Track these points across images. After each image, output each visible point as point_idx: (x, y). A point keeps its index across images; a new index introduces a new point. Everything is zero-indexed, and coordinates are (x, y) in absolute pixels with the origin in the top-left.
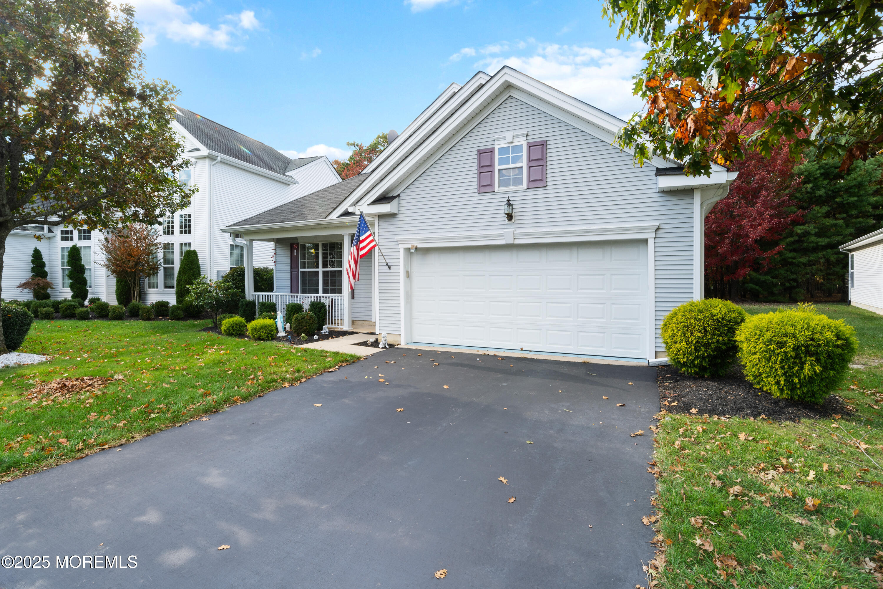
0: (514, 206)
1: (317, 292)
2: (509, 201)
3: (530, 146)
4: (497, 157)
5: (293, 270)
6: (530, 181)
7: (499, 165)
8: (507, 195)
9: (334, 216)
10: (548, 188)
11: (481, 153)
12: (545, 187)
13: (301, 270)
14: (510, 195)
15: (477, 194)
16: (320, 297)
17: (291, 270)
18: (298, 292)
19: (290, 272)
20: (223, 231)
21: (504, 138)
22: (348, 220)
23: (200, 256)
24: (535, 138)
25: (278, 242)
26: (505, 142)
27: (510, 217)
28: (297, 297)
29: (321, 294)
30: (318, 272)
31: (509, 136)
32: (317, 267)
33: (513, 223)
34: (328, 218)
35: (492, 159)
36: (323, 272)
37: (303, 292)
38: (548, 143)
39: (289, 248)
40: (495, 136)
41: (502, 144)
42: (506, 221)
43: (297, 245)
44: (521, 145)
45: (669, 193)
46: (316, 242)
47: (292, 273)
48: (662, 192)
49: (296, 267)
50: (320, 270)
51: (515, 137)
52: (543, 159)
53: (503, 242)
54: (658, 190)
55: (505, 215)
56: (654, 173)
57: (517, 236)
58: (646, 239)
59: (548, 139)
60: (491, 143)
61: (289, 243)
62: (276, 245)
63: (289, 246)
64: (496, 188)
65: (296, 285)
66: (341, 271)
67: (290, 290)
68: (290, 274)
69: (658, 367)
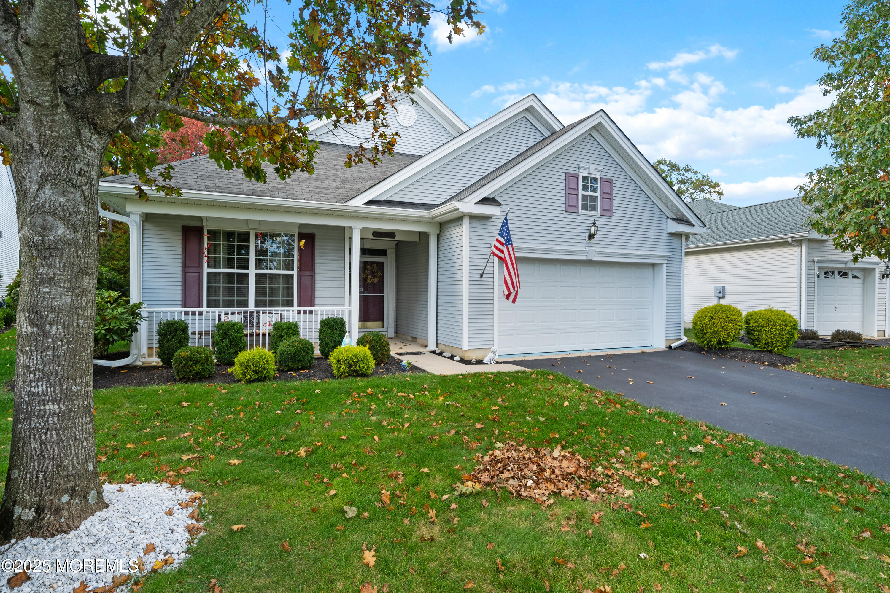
0: (599, 229)
1: (244, 304)
2: (594, 223)
3: (603, 180)
4: (581, 183)
5: (189, 270)
6: (603, 210)
7: (582, 191)
8: (593, 219)
11: (568, 175)
12: (611, 216)
13: (206, 270)
14: (596, 219)
15: (564, 212)
17: (184, 270)
18: (200, 306)
19: (180, 272)
21: (588, 169)
24: (607, 176)
26: (587, 172)
27: (591, 236)
30: (247, 275)
31: (592, 167)
32: (247, 267)
33: (592, 243)
34: (348, 204)
35: (577, 184)
36: (257, 275)
37: (210, 306)
38: (614, 182)
39: (181, 233)
40: (582, 165)
41: (585, 173)
42: (587, 240)
43: (199, 230)
44: (597, 179)
45: (672, 234)
46: (242, 229)
47: (187, 274)
48: (670, 234)
49: (196, 265)
50: (252, 271)
51: (596, 170)
52: (611, 194)
53: (584, 258)
54: (669, 232)
55: (587, 235)
56: (665, 220)
57: (598, 254)
58: (662, 264)
59: (614, 179)
60: (577, 169)
61: (181, 226)
62: (146, 224)
63: (181, 229)
64: (580, 210)
65: (197, 295)
66: (292, 276)
67: (180, 303)
68: (180, 276)
69: (675, 349)
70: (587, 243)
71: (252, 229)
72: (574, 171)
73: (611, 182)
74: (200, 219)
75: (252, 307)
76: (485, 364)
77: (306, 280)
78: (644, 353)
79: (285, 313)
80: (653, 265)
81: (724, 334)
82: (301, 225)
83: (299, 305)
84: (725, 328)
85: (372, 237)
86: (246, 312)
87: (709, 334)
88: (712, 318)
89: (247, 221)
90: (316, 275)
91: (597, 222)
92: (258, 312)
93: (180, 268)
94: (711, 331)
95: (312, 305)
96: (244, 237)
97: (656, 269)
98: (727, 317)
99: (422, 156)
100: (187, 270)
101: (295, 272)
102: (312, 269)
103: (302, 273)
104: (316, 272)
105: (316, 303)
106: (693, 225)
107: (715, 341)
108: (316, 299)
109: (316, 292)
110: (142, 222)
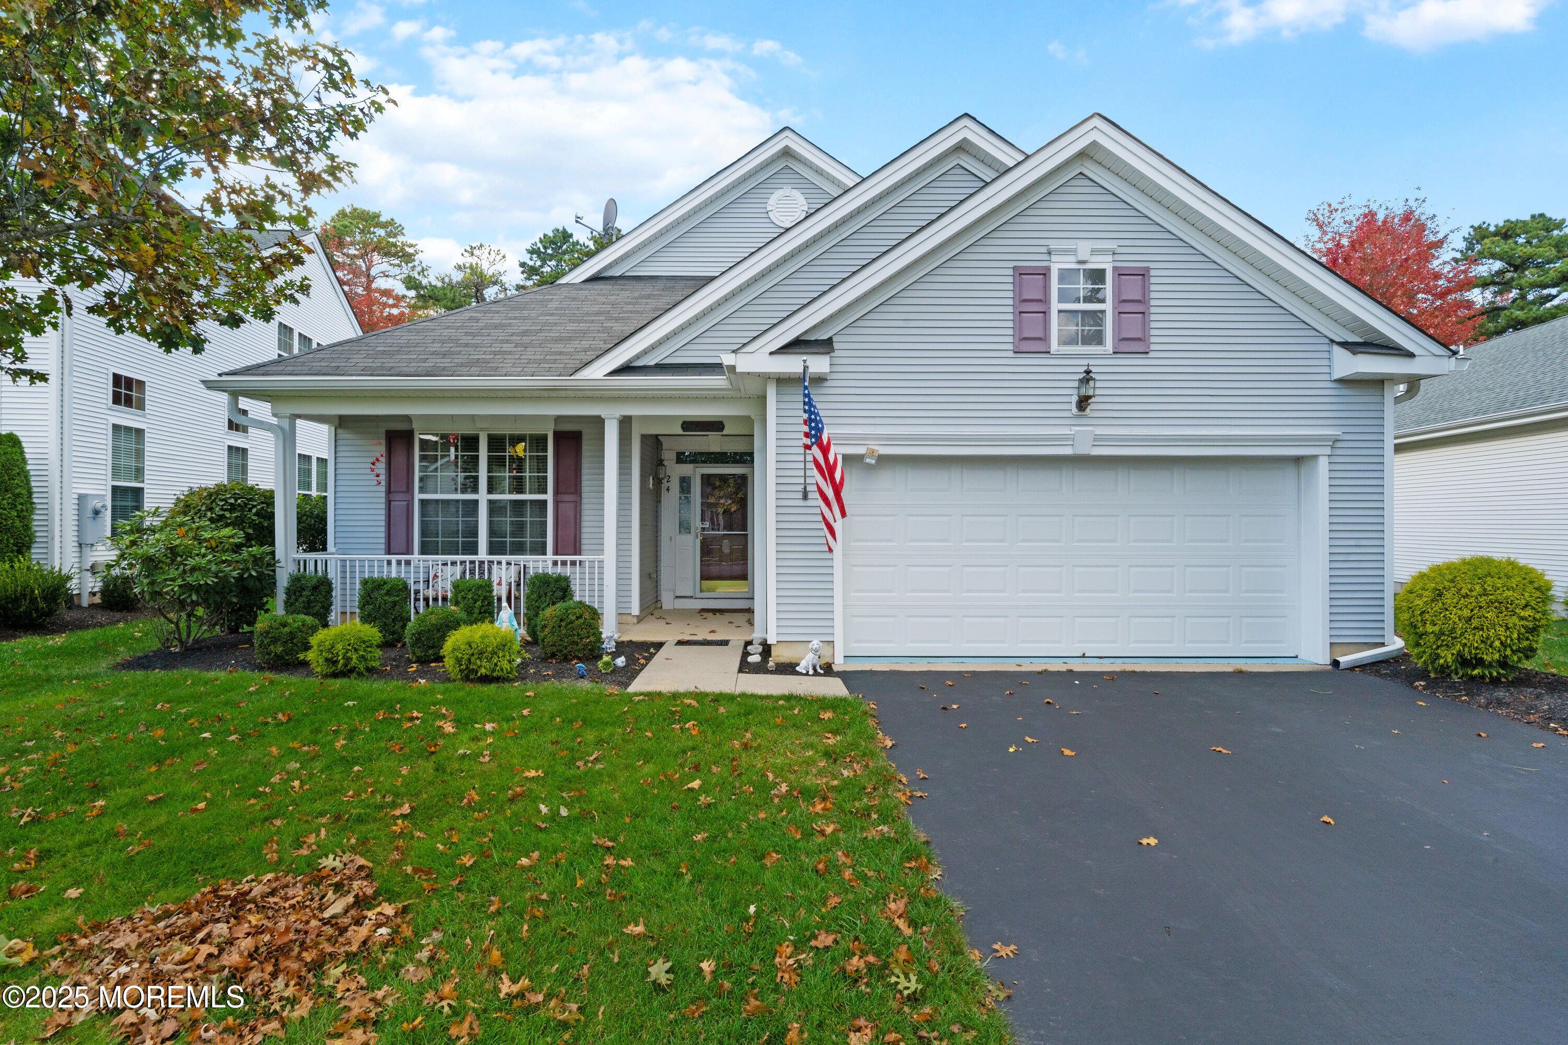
0: (1098, 384)
1: (472, 548)
2: (1088, 372)
3: (1120, 273)
4: (1055, 285)
5: (396, 497)
6: (1121, 339)
7: (1059, 302)
8: (1085, 362)
9: (598, 372)
10: (1151, 355)
11: (1020, 273)
12: (1147, 353)
13: (418, 496)
14: (1092, 362)
15: (1011, 354)
16: (482, 563)
17: (388, 497)
18: (409, 551)
19: (383, 500)
20: (209, 385)
21: (1074, 252)
22: (656, 383)
23: (30, 451)
24: (1131, 261)
25: (342, 423)
26: (1072, 258)
27: (1083, 402)
28: (408, 563)
30: (476, 502)
31: (1084, 249)
32: (475, 490)
33: (1086, 417)
34: (577, 376)
35: (1046, 288)
36: (490, 502)
37: (423, 552)
38: (1152, 273)
39: (383, 442)
40: (1054, 245)
41: (1068, 263)
42: (1075, 410)
43: (408, 436)
44: (1103, 271)
45: (1344, 382)
46: (468, 430)
47: (392, 503)
48: (1341, 381)
49: (404, 489)
50: (483, 497)
51: (1094, 252)
52: (1143, 301)
53: (1067, 451)
54: (1336, 376)
55: (1075, 399)
56: (1326, 348)
57: (1098, 440)
58: (1315, 457)
59: (1152, 265)
60: (1045, 257)
61: (383, 431)
62: (339, 431)
63: (384, 436)
64: (1054, 346)
65: (405, 535)
66: (545, 502)
67: (383, 546)
68: (383, 506)
69: (1352, 669)
70: (1076, 417)
71: (482, 429)
72: (1035, 260)
73: (1143, 274)
74: (407, 418)
75: (483, 554)
76: (801, 674)
77: (568, 509)
78: (1240, 673)
79: (531, 565)
80: (1298, 460)
81: (1474, 639)
82: (558, 419)
83: (556, 553)
84: (1475, 623)
85: (681, 432)
86: (472, 562)
87: (1432, 638)
88: (1440, 595)
89: (473, 417)
90: (584, 501)
91: (1093, 369)
92: (491, 562)
93: (383, 495)
94: (1437, 629)
95: (577, 552)
96: (470, 442)
97: (1304, 469)
98: (1485, 593)
99: (715, 278)
100: (392, 497)
101: (549, 497)
102: (577, 490)
103: (561, 497)
104: (584, 495)
105: (583, 547)
106: (1411, 355)
107: (1447, 657)
108: (583, 542)
109: (584, 530)
110: (333, 429)
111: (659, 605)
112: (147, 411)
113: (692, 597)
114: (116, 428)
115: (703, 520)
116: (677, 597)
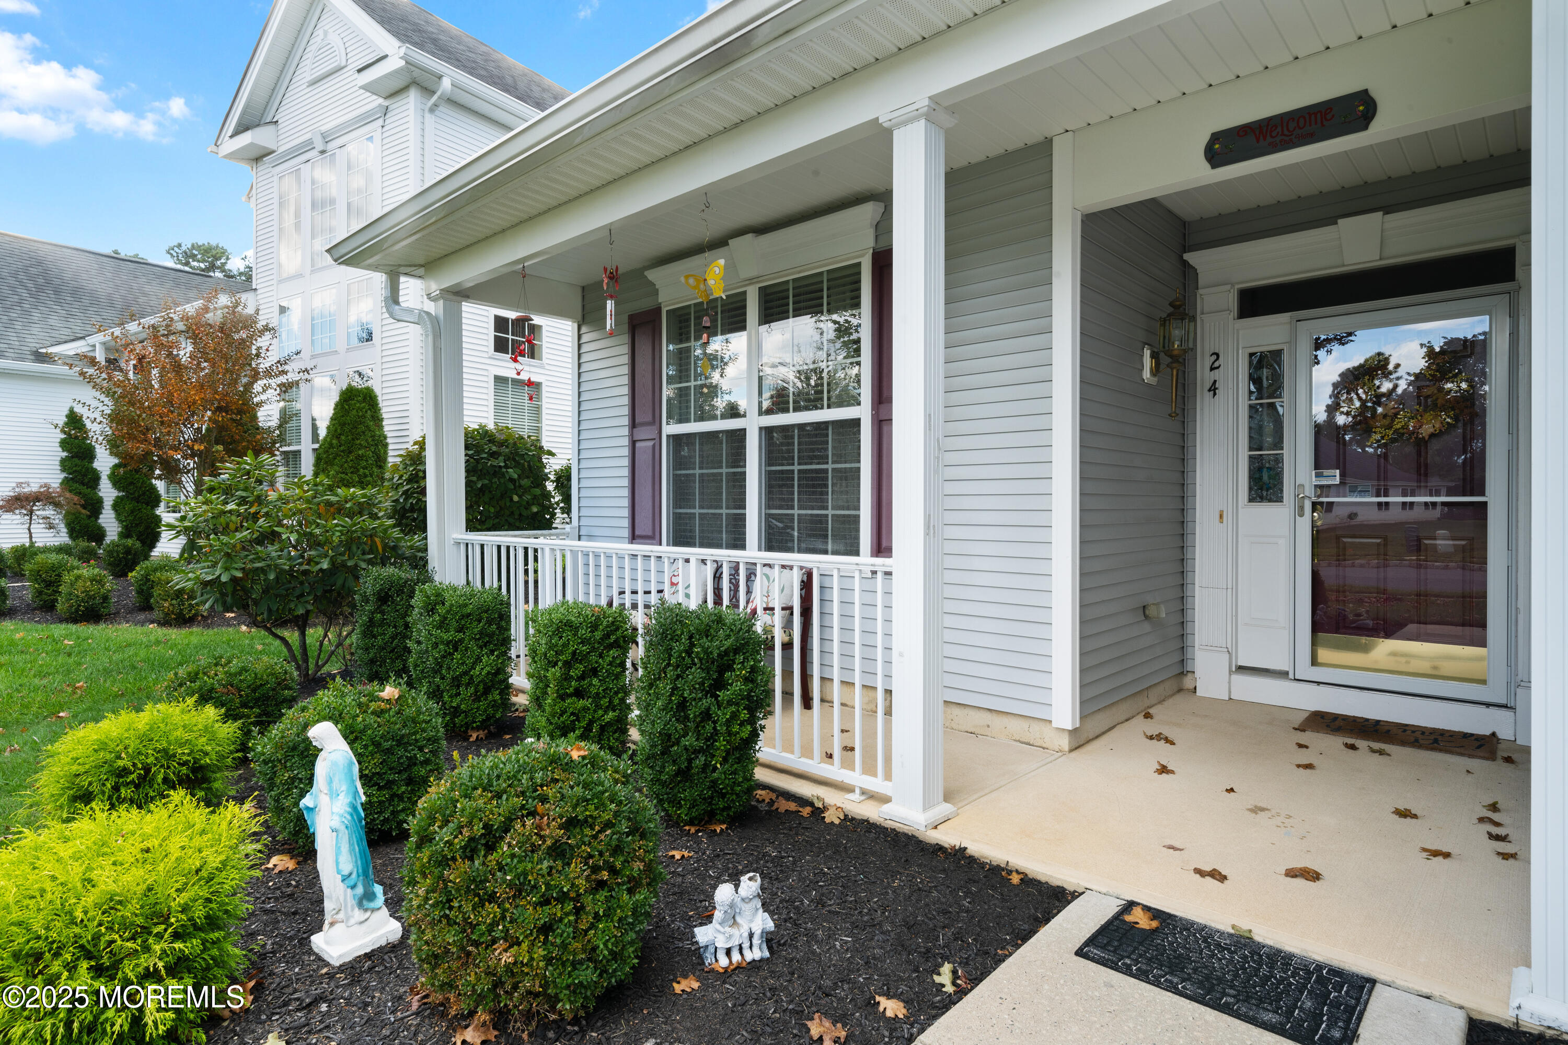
5: (641, 433)
13: (669, 428)
17: (631, 435)
18: (657, 539)
19: (626, 441)
29: (753, 552)
36: (766, 432)
39: (626, 336)
43: (653, 319)
47: (638, 445)
49: (651, 417)
50: (752, 422)
61: (627, 317)
62: (583, 327)
63: (627, 322)
66: (857, 425)
71: (751, 281)
93: (626, 431)
100: (636, 434)
101: (864, 412)
110: (576, 325)
111: (1188, 682)
112: (545, 361)
113: (1283, 674)
114: (500, 381)
115: (1318, 465)
116: (1241, 669)
